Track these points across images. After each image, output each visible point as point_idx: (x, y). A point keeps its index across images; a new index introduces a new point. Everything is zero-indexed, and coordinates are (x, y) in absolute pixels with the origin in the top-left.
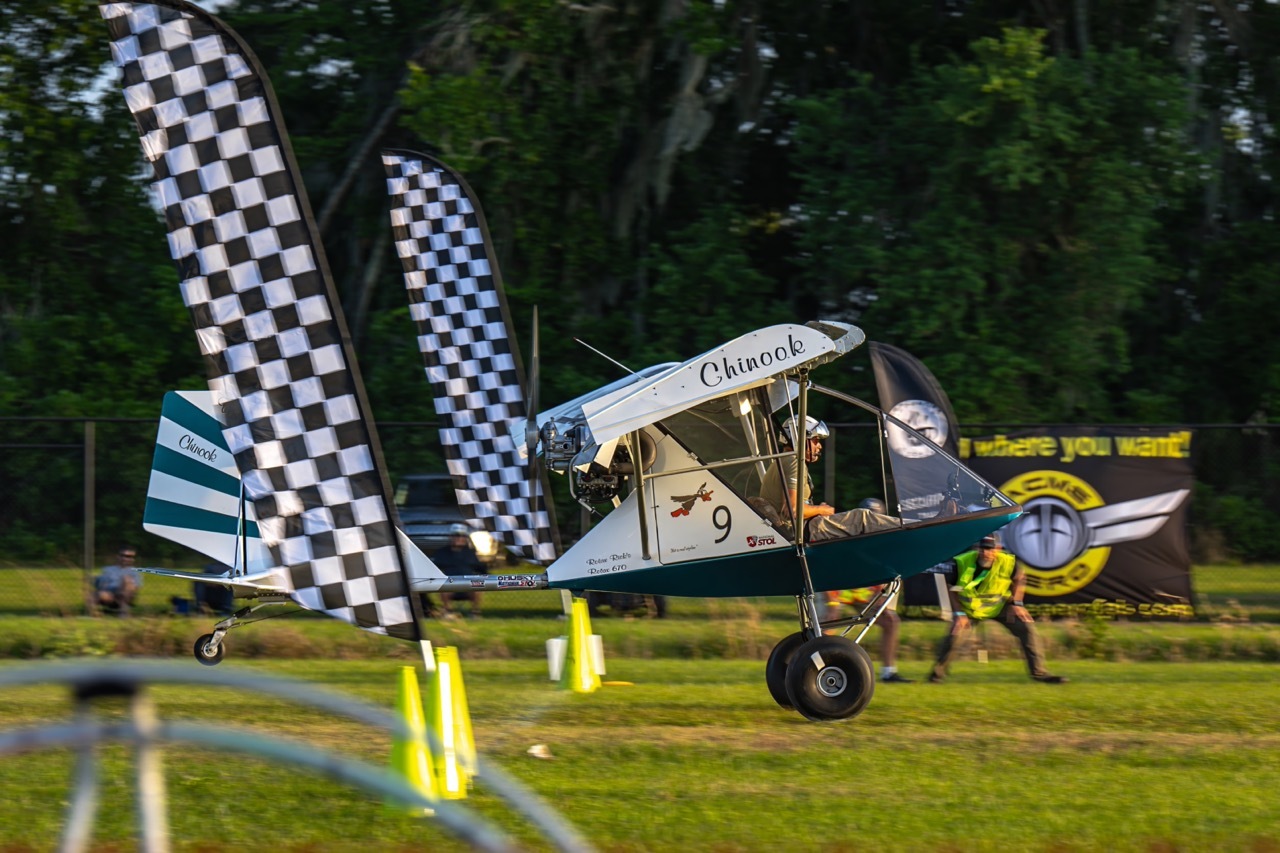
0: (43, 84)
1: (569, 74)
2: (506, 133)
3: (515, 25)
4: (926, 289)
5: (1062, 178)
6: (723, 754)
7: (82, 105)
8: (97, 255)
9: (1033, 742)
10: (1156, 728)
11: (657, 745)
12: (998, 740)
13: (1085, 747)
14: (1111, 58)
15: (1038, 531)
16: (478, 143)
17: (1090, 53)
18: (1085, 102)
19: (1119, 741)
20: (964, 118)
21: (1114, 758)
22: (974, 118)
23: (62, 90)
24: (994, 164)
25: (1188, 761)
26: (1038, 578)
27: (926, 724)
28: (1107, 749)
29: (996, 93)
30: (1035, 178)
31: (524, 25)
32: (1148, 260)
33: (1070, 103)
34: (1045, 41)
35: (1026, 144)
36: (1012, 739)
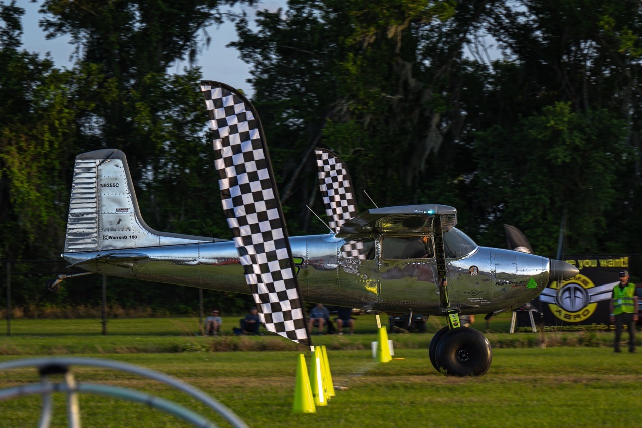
0: (184, 130)
1: (387, 123)
2: (362, 146)
3: (366, 104)
4: (527, 204)
5: (579, 159)
6: (432, 386)
7: (199, 138)
8: (205, 196)
9: (556, 380)
10: (605, 373)
11: (407, 383)
12: (541, 379)
13: (575, 381)
14: (597, 113)
15: (570, 297)
16: (352, 150)
17: (589, 111)
18: (587, 130)
19: (590, 379)
20: (540, 137)
21: (587, 386)
22: (544, 137)
23: (190, 132)
24: (552, 155)
25: (615, 387)
26: (570, 315)
27: (515, 373)
28: (584, 382)
29: (552, 127)
30: (568, 160)
31: (368, 104)
32: (613, 191)
33: (582, 130)
34: (570, 106)
35: (564, 147)
36: (547, 379)
